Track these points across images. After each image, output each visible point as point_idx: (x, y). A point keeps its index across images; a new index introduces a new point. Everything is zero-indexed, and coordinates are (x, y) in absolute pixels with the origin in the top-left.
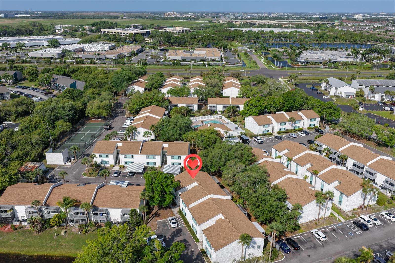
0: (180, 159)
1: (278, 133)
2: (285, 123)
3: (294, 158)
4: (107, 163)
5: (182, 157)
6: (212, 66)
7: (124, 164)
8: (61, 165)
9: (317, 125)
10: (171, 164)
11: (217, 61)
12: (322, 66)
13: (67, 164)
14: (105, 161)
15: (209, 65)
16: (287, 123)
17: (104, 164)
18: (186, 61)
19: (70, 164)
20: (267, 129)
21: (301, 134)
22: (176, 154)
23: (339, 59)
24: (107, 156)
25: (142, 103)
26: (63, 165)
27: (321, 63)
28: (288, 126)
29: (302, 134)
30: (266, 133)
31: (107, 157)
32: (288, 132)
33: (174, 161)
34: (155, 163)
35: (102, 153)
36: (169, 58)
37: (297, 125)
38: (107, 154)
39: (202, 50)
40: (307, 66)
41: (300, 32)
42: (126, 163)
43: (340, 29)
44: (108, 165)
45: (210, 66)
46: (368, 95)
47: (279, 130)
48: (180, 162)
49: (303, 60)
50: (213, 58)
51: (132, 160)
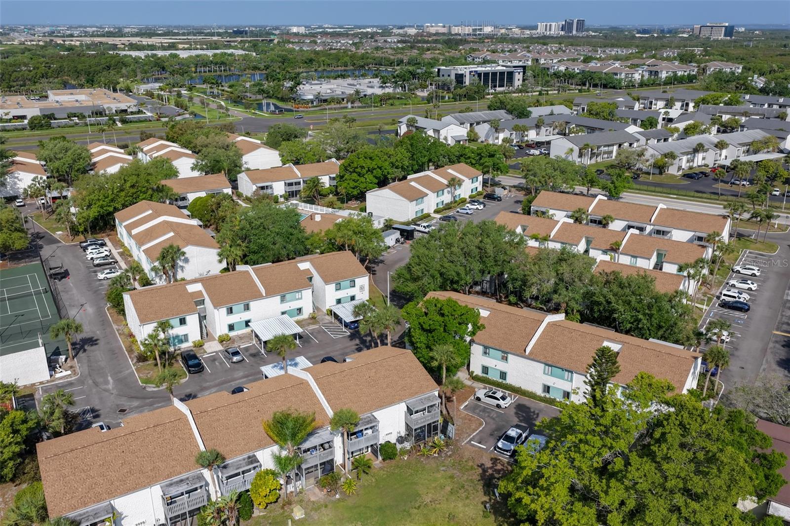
0: (354, 286)
1: (436, 212)
2: (443, 191)
3: (552, 235)
4: (181, 342)
5: (356, 280)
6: (131, 122)
7: (225, 330)
8: (41, 383)
9: (480, 189)
10: (335, 303)
11: (132, 113)
12: (349, 105)
13: (58, 376)
14: (177, 336)
15: (124, 121)
16: (446, 191)
17: (175, 345)
18: (55, 119)
19: (65, 373)
20: (421, 207)
21: (475, 207)
22: (344, 278)
23: (369, 91)
24: (183, 322)
25: (112, 200)
26: (48, 382)
27: (343, 99)
28: (447, 198)
29: (478, 206)
30: (419, 215)
31: (181, 324)
32: (450, 208)
33: (341, 294)
34: (300, 310)
35: (167, 315)
36: (7, 114)
37: (457, 193)
38: (182, 316)
39: (72, 94)
40: (322, 107)
41: (231, 55)
42: (231, 327)
43: (298, 48)
44: (184, 346)
45: (127, 122)
46: (487, 136)
47: (436, 208)
48: (352, 294)
49: (311, 97)
50: (123, 106)
51: (246, 316)
